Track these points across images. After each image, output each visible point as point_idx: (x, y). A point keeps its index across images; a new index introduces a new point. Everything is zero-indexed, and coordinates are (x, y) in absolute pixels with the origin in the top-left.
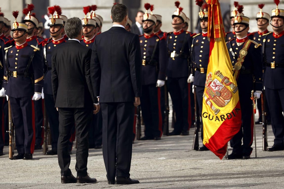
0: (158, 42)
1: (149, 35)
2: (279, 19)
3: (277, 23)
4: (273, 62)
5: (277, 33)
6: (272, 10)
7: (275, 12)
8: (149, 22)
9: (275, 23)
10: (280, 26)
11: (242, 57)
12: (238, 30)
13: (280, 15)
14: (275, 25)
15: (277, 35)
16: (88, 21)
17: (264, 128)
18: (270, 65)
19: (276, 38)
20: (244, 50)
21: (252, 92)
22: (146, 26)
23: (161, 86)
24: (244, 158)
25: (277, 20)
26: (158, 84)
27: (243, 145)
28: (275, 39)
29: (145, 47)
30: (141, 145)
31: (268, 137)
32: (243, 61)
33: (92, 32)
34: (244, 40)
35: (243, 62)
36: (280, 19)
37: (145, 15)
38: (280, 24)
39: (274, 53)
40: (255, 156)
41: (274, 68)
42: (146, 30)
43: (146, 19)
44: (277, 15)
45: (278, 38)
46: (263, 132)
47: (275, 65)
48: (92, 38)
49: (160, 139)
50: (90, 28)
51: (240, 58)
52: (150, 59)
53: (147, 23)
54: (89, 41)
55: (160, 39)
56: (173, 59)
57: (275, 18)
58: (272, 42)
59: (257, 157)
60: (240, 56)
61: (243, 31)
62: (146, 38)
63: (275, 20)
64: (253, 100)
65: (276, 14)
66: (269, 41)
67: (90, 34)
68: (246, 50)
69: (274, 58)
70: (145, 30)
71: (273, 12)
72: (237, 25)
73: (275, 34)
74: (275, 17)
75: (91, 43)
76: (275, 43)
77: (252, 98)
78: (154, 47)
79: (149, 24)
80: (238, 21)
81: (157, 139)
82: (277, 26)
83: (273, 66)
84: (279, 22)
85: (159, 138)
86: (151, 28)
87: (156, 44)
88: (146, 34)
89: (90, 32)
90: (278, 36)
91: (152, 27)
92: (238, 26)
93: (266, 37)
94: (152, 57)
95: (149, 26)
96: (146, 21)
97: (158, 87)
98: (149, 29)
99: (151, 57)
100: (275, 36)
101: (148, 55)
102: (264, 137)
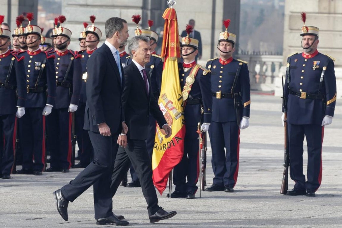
0: (73, 60)
1: (62, 52)
2: (227, 44)
3: (225, 48)
4: (219, 92)
5: (225, 58)
6: (220, 33)
7: (224, 35)
8: (64, 37)
9: (223, 48)
10: (228, 51)
11: (189, 85)
12: (185, 53)
13: (229, 39)
14: (223, 50)
15: (224, 61)
16: (2, 32)
17: (203, 165)
18: (215, 95)
19: (223, 64)
20: (191, 77)
21: (198, 124)
22: (60, 41)
23: (73, 111)
24: (188, 198)
25: (226, 45)
26: (70, 109)
27: (187, 183)
28: (223, 66)
29: (58, 66)
30: (51, 177)
31: (207, 175)
32: (190, 89)
33: (6, 44)
34: (191, 65)
35: (190, 91)
36: (229, 43)
37: (59, 29)
38: (229, 49)
39: (220, 81)
40: (199, 196)
41: (220, 98)
42: (60, 46)
43: (60, 34)
44: (225, 39)
45: (225, 65)
46: (202, 170)
47: (221, 95)
48: (6, 51)
49: (68, 172)
50: (4, 40)
51: (186, 86)
52: (63, 79)
53: (61, 38)
54: (2, 55)
55: (76, 58)
56: (85, 81)
57: (223, 42)
58: (218, 69)
59: (201, 196)
60: (187, 84)
61: (191, 55)
62: (59, 55)
63: (223, 45)
64: (199, 134)
65: (225, 37)
66: (214, 67)
67: (4, 47)
68: (193, 77)
69: (220, 86)
70: (58, 46)
71: (222, 35)
72: (185, 47)
73: (222, 60)
74: (223, 40)
75: (5, 57)
76: (222, 70)
77: (198, 132)
78: (68, 66)
79: (63, 39)
80: (186, 43)
81: (65, 172)
82: (225, 52)
83: (218, 96)
84: (228, 47)
85: (68, 170)
86: (65, 44)
87: (71, 63)
88: (60, 51)
89: (4, 44)
90: (226, 62)
91: (67, 44)
92: (186, 49)
93: (211, 63)
94: (65, 77)
95: (63, 41)
96: (60, 35)
97: (70, 112)
98: (63, 44)
99: (63, 77)
100: (222, 62)
101: (61, 75)
102: (203, 175)
